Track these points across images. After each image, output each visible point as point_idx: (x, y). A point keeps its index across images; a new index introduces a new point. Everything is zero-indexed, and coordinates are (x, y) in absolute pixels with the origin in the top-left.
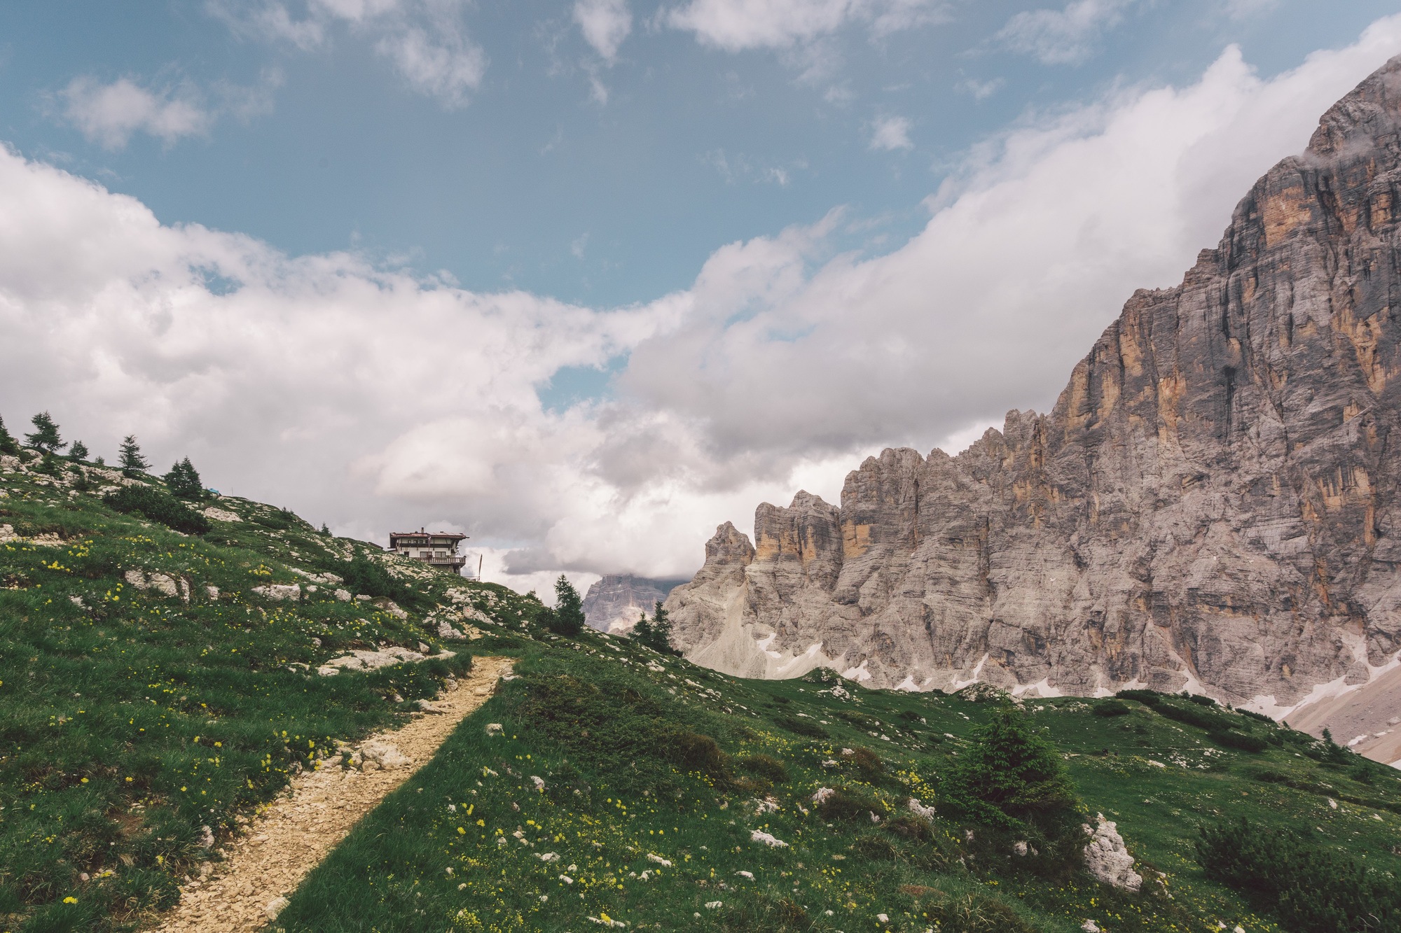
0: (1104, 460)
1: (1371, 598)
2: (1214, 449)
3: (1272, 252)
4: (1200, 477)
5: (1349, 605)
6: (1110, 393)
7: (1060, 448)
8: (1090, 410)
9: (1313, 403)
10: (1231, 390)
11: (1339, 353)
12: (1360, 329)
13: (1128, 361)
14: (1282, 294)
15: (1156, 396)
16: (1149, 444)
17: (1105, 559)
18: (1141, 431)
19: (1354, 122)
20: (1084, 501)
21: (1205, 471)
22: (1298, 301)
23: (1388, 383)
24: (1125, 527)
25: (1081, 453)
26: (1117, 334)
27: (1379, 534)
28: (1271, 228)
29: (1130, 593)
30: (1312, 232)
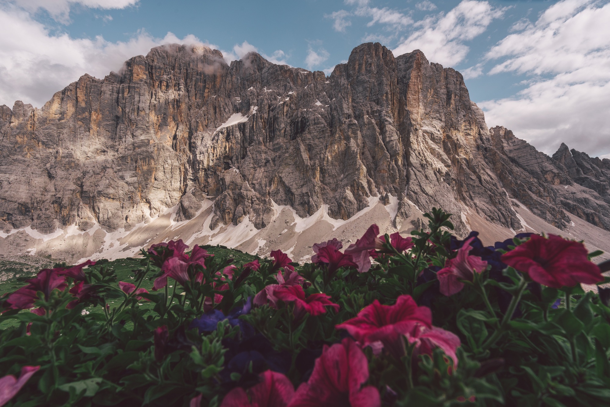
0: (65, 135)
1: (152, 198)
2: (110, 143)
3: (135, 83)
4: (104, 151)
5: (146, 200)
6: (71, 109)
7: (44, 125)
8: (61, 114)
9: (142, 136)
10: (117, 124)
11: (151, 123)
12: (156, 118)
13: (79, 99)
14: (137, 99)
15: (90, 117)
16: (85, 134)
17: (63, 176)
18: (82, 129)
19: (159, 56)
20: (55, 151)
21: (106, 150)
22: (141, 103)
23: (161, 136)
25: (55, 130)
26: (76, 88)
27: (156, 180)
28: (135, 75)
29: (74, 191)
30: (146, 83)
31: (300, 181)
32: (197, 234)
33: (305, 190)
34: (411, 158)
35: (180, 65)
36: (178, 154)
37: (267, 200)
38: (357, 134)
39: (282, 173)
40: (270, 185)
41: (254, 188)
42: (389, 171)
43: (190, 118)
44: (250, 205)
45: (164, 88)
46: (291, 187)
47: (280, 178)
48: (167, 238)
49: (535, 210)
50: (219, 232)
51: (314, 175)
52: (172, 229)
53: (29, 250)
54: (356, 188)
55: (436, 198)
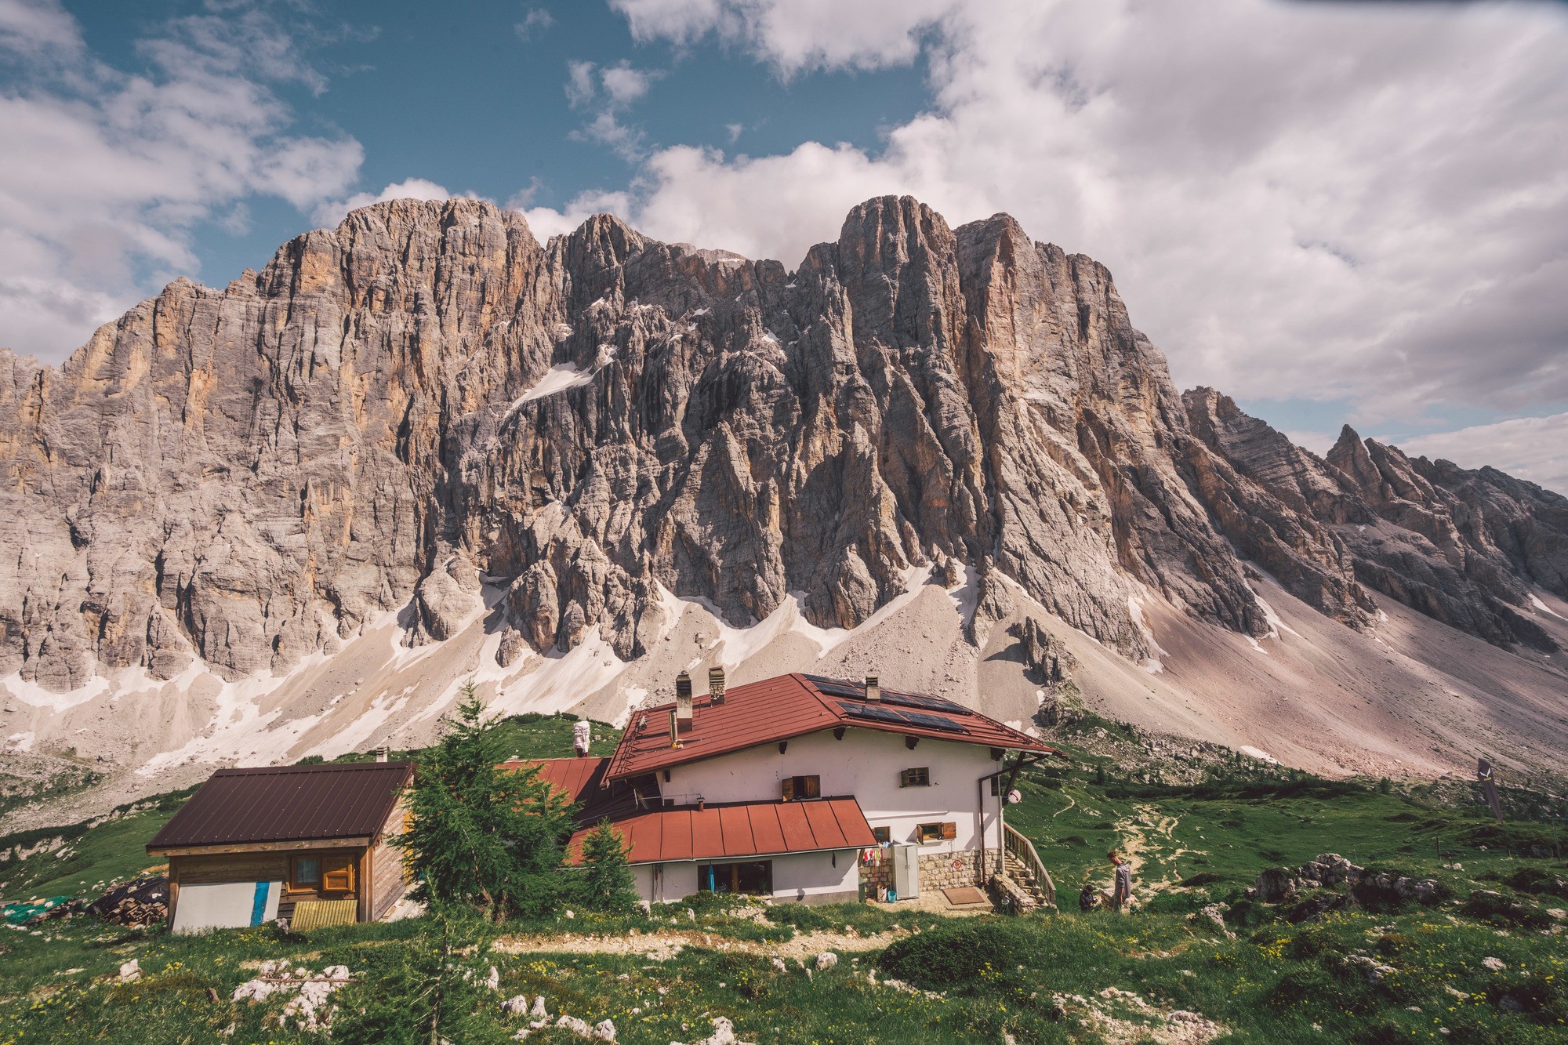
0: (121, 432)
1: (343, 586)
2: (236, 446)
3: (305, 297)
4: (221, 470)
5: (328, 592)
6: (138, 366)
7: (68, 408)
8: (111, 377)
9: (320, 428)
10: (257, 399)
11: (343, 394)
12: (357, 381)
13: (162, 341)
14: (310, 334)
15: (188, 384)
16: (174, 427)
17: (112, 537)
18: (166, 413)
19: (369, 229)
20: (92, 472)
21: (226, 464)
22: (320, 343)
23: (368, 426)
24: (138, 506)
25: (94, 419)
26: (155, 311)
27: (353, 538)
28: (305, 277)
29: (140, 575)
30: (334, 294)
32: (463, 677)
33: (743, 554)
34: (1003, 468)
35: (420, 250)
36: (412, 470)
37: (646, 582)
38: (869, 412)
39: (682, 512)
40: (654, 544)
41: (610, 553)
42: (953, 502)
43: (443, 379)
44: (603, 597)
45: (378, 306)
46: (706, 548)
47: (680, 525)
48: (385, 693)
50: (522, 670)
51: (764, 517)
52: (397, 666)
53: (15, 737)
54: (872, 547)
55: (1067, 567)
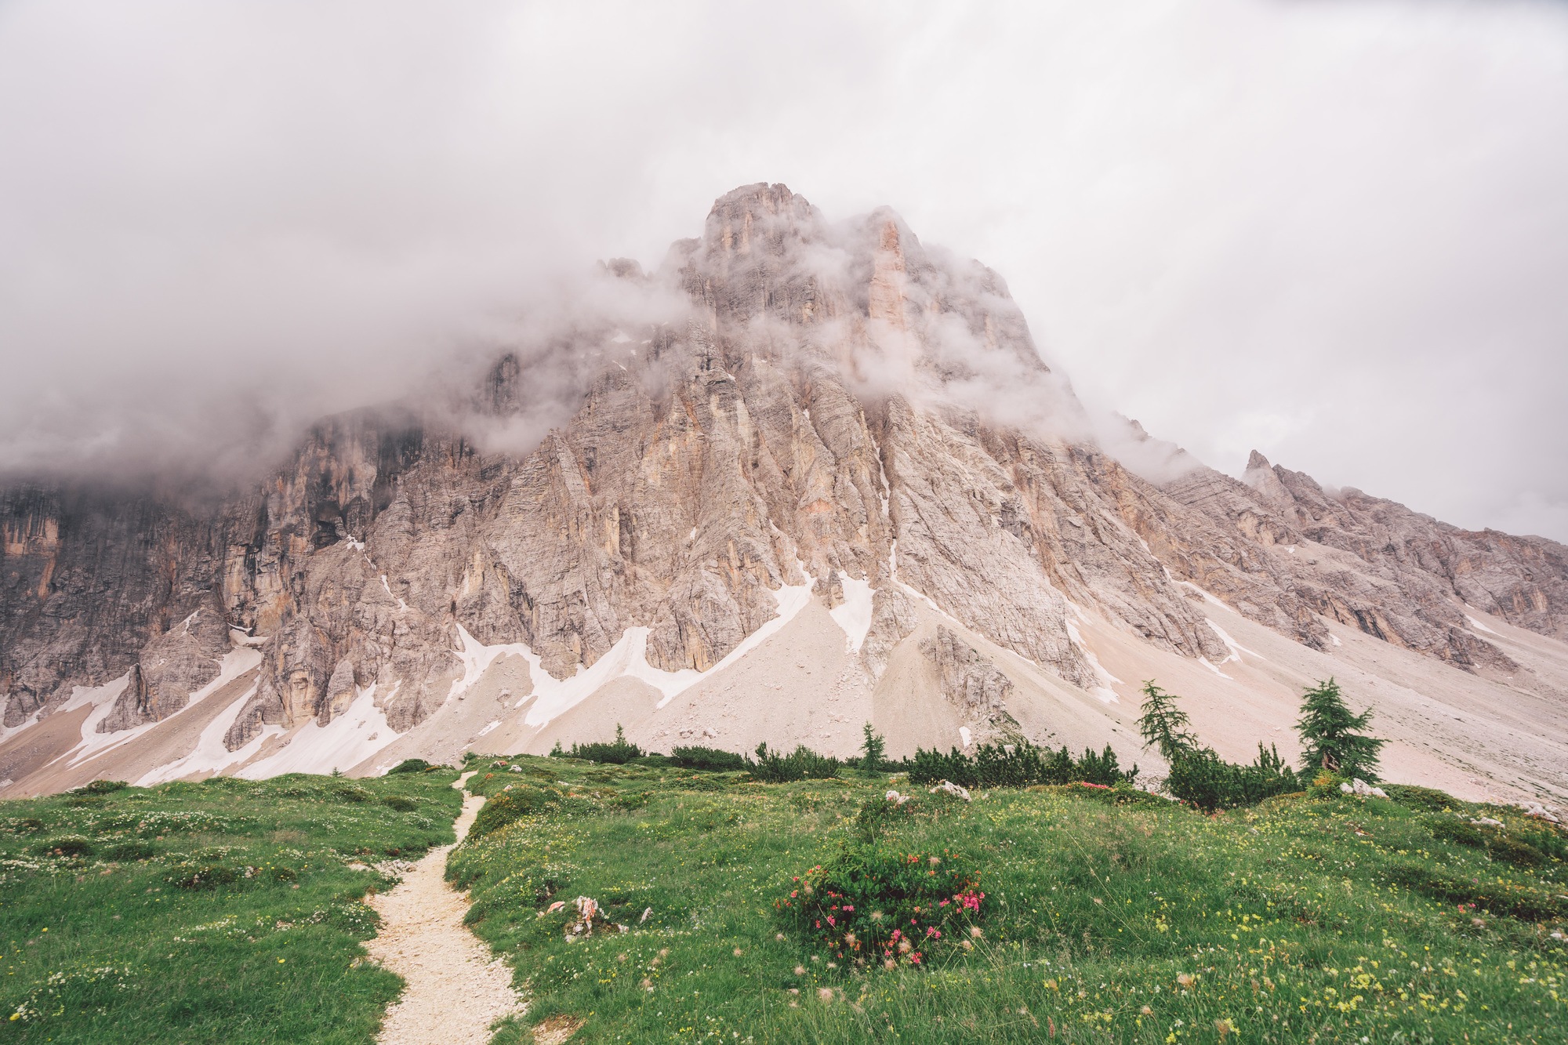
31: (556, 560)
32: (166, 767)
33: (570, 584)
34: (897, 463)
37: (445, 628)
38: (735, 409)
39: (498, 538)
40: (459, 580)
41: (406, 595)
42: (837, 503)
44: (386, 650)
46: (525, 579)
47: (494, 553)
49: (1243, 605)
50: (257, 754)
51: (599, 535)
54: (736, 563)
55: (985, 574)
